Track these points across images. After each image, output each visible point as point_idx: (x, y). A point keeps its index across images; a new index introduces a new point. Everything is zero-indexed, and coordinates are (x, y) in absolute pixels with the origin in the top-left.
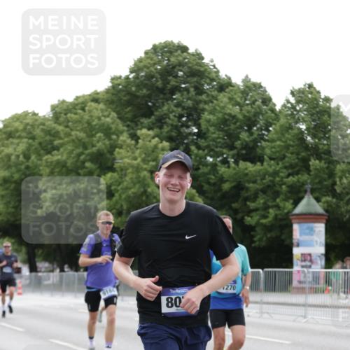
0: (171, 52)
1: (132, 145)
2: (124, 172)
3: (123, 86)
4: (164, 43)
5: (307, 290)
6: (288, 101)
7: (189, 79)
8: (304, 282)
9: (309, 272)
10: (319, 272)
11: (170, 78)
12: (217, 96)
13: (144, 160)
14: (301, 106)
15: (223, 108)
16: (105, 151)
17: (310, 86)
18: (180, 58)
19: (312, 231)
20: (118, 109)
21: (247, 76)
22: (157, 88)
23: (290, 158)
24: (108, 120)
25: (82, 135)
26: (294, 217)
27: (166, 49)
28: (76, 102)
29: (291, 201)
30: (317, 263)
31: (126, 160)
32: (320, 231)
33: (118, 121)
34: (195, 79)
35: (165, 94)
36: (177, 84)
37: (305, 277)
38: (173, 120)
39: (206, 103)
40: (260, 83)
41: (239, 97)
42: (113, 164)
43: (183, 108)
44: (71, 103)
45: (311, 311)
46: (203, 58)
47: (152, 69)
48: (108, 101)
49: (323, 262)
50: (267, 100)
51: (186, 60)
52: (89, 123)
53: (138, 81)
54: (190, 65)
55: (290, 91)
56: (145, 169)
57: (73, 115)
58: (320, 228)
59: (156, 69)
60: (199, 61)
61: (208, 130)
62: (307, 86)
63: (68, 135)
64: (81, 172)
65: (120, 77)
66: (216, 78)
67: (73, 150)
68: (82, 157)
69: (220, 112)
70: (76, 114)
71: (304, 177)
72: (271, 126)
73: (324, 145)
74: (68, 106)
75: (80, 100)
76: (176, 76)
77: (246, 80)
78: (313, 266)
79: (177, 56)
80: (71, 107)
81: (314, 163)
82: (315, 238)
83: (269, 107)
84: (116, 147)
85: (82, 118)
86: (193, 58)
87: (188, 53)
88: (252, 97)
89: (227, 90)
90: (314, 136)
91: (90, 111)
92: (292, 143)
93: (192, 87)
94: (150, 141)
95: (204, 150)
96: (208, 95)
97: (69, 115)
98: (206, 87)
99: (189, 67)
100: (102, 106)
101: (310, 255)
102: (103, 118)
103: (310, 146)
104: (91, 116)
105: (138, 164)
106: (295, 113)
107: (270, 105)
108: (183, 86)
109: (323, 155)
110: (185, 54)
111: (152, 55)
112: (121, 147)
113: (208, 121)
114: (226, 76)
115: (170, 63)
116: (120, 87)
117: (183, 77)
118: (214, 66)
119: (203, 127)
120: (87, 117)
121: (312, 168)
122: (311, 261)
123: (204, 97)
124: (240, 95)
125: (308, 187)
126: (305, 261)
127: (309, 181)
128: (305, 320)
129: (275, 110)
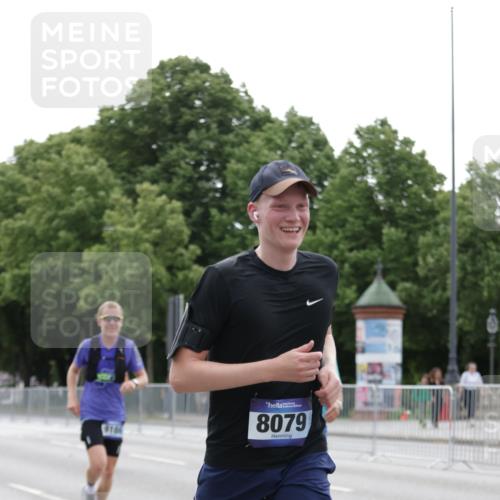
0: (185, 73)
1: (128, 205)
2: (115, 244)
3: (116, 121)
4: (177, 59)
5: (376, 415)
6: (351, 145)
7: (209, 111)
8: (372, 404)
9: (378, 390)
10: (393, 390)
11: (183, 110)
12: (249, 136)
13: (144, 227)
14: (370, 151)
15: (256, 154)
16: (88, 213)
17: (384, 123)
18: (198, 82)
19: (383, 331)
20: (107, 154)
21: (293, 108)
22: (164, 124)
23: (353, 224)
24: (94, 169)
25: (57, 191)
26: (358, 310)
27: (178, 68)
28: (50, 143)
29: (354, 287)
30: (389, 376)
31: (120, 228)
32: (395, 331)
33: (109, 171)
34: (219, 111)
35: (175, 133)
36: (192, 119)
37: (373, 396)
38: (185, 170)
39: (233, 145)
40: (311, 119)
41: (280, 137)
42: (101, 232)
43: (201, 152)
44: (42, 145)
45: (381, 445)
46: (230, 82)
47: (158, 98)
48: (94, 141)
49: (399, 375)
50: (321, 143)
51: (207, 84)
52: (66, 173)
53: (136, 114)
54: (213, 91)
55: (354, 131)
56: (147, 241)
57: (44, 163)
58: (395, 326)
59: (164, 97)
60: (225, 86)
61: (235, 184)
62: (379, 122)
63: (37, 190)
64: (53, 243)
65: (112, 109)
66: (249, 111)
67: (44, 213)
68: (55, 223)
69: (252, 160)
70: (49, 160)
71: (374, 253)
72: (326, 179)
73: (402, 206)
74: (38, 149)
75: (55, 141)
76: (192, 107)
77: (291, 114)
78: (385, 381)
79: (194, 78)
80: (42, 150)
81: (388, 231)
82: (388, 340)
83: (323, 153)
84: (105, 208)
85: (57, 166)
86: (216, 81)
87: (211, 75)
88: (299, 137)
89: (264, 128)
90: (387, 194)
91: (68, 157)
92: (357, 202)
93: (214, 122)
94: (154, 200)
95: (229, 214)
96: (237, 135)
97: (39, 162)
98: (235, 122)
99: (210, 95)
100: (84, 149)
101: (380, 365)
102: (86, 167)
103: (382, 208)
104: (70, 164)
105: (136, 233)
106: (361, 161)
107: (327, 150)
108: (202, 121)
109: (400, 222)
110: (204, 76)
111: (158, 77)
112: (112, 208)
113: (236, 173)
114: (263, 106)
115: (184, 88)
116: (112, 122)
117: (201, 108)
118: (246, 92)
119: (229, 180)
120: (64, 165)
121: (385, 239)
122: (382, 373)
123: (231, 137)
124: (282, 135)
125: (379, 267)
126: (373, 372)
127: (380, 259)
128: (371, 459)
129: (333, 156)
